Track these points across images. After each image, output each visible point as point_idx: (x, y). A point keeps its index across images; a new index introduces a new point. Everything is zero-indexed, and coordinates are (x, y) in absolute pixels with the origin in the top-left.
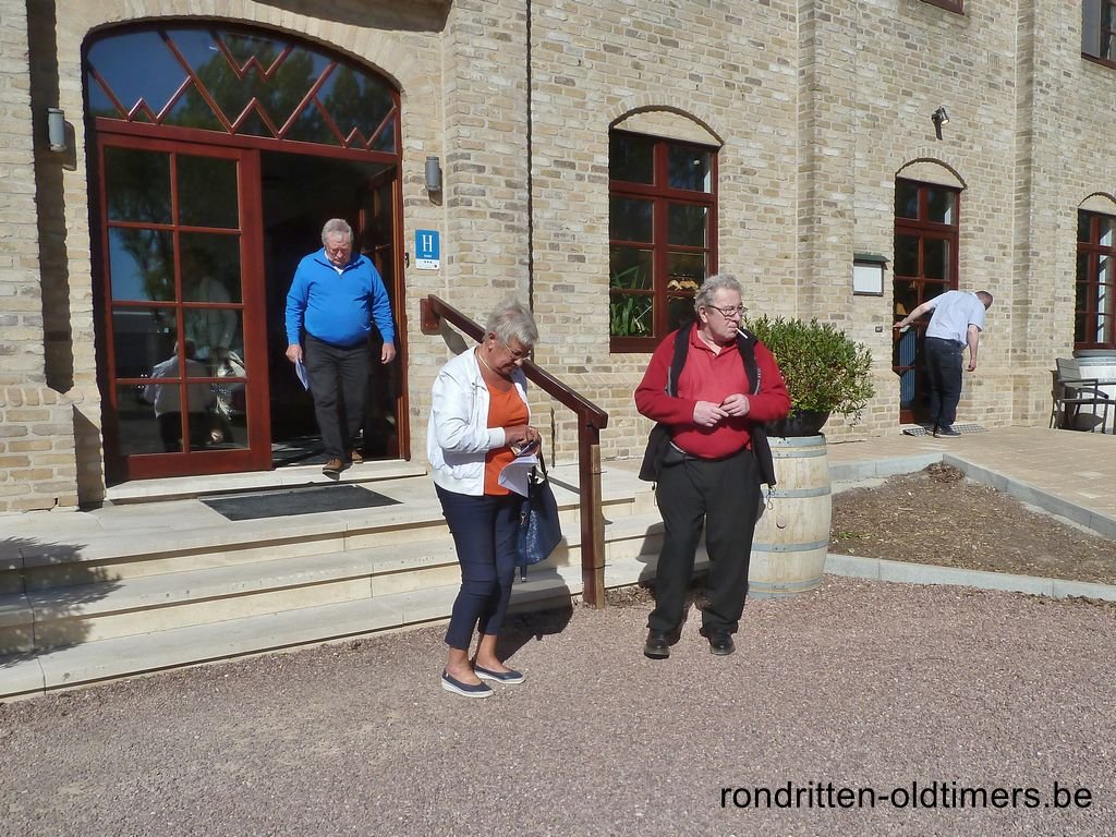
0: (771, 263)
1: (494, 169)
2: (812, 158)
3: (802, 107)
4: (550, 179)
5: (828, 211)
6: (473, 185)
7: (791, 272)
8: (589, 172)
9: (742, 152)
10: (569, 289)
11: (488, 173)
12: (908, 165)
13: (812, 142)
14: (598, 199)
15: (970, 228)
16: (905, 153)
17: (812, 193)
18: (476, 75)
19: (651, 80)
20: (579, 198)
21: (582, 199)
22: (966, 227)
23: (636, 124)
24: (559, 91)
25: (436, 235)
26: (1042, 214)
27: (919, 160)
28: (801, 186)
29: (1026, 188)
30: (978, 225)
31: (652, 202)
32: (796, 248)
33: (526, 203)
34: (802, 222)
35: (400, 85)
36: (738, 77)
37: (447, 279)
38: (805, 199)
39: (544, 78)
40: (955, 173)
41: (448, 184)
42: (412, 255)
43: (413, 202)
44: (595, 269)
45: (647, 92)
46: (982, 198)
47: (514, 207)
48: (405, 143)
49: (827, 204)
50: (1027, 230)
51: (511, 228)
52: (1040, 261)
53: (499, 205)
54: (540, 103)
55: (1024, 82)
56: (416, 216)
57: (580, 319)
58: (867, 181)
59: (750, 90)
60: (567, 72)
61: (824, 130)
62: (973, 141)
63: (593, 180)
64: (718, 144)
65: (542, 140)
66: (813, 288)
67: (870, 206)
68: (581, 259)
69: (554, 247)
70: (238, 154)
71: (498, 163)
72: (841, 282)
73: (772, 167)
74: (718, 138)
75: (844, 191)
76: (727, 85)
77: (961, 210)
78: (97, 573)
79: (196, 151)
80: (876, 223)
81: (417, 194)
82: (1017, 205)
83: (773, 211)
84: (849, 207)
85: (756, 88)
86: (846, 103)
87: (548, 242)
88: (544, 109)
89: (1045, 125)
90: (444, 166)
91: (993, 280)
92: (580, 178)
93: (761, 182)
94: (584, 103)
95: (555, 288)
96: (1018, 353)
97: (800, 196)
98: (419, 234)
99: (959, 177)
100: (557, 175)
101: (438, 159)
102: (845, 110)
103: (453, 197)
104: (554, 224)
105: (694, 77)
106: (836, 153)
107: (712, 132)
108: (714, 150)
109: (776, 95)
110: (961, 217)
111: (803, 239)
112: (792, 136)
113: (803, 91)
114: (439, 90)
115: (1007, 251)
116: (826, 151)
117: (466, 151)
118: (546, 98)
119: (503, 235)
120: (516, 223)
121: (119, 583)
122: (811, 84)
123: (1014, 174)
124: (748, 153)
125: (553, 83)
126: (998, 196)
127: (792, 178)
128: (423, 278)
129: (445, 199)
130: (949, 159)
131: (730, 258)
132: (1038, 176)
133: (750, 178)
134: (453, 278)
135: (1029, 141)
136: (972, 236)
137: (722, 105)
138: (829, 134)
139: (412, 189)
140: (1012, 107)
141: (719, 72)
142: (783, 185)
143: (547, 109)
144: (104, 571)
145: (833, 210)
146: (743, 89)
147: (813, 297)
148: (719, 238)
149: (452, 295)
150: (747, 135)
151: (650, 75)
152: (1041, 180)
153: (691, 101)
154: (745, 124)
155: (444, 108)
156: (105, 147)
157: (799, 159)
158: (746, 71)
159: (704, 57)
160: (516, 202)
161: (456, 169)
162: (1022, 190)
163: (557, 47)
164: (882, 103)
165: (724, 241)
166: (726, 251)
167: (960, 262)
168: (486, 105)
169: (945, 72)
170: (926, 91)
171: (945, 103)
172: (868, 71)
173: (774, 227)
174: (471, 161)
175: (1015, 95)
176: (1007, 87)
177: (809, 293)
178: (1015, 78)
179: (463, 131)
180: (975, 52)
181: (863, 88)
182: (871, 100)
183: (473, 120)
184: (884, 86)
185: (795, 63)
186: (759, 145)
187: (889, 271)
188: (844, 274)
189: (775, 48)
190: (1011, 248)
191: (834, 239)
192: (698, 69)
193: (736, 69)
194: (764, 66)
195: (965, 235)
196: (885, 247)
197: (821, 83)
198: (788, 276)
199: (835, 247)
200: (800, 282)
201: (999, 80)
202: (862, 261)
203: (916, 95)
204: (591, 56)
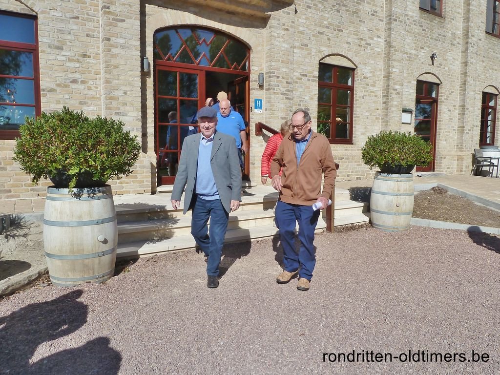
0: (372, 111)
1: (282, 77)
2: (389, 73)
3: (385, 54)
4: (299, 81)
5: (394, 92)
6: (275, 83)
7: (379, 115)
8: (312, 78)
9: (363, 70)
11: (280, 79)
12: (421, 75)
13: (389, 67)
14: (315, 88)
15: (443, 99)
16: (420, 71)
17: (388, 86)
18: (277, 43)
20: (308, 87)
21: (309, 88)
22: (441, 98)
23: (328, 61)
24: (302, 49)
25: (261, 100)
26: (470, 94)
27: (425, 73)
28: (384, 83)
29: (464, 83)
30: (446, 98)
31: (331, 89)
32: (381, 106)
33: (292, 89)
35: (251, 47)
37: (264, 116)
38: (385, 88)
39: (298, 44)
41: (266, 83)
42: (253, 108)
43: (254, 89)
44: (313, 112)
45: (332, 49)
46: (447, 87)
47: (287, 91)
48: (252, 68)
49: (394, 90)
50: (464, 99)
51: (287, 98)
52: (469, 111)
53: (284, 90)
54: (296, 53)
55: (464, 43)
56: (255, 94)
58: (406, 81)
59: (367, 48)
60: (306, 42)
61: (393, 62)
62: (445, 66)
63: (313, 81)
64: (355, 67)
65: (297, 67)
67: (408, 90)
69: (299, 105)
70: (199, 72)
71: (283, 75)
72: (398, 119)
73: (374, 76)
74: (355, 65)
75: (400, 85)
76: (359, 45)
77: (439, 92)
78: (170, 215)
79: (185, 71)
80: (410, 97)
81: (255, 86)
82: (460, 90)
83: (373, 92)
84: (401, 91)
85: (369, 47)
86: (402, 52)
89: (472, 60)
90: (265, 76)
91: (450, 119)
92: (309, 80)
93: (370, 82)
94: (311, 53)
96: (459, 146)
97: (383, 87)
98: (256, 100)
99: (439, 79)
100: (301, 79)
101: (263, 73)
102: (401, 55)
103: (268, 87)
104: (299, 97)
105: (348, 43)
106: (397, 70)
107: (353, 63)
108: (353, 70)
109: (376, 49)
110: (439, 95)
111: (384, 103)
112: (381, 64)
113: (386, 48)
114: (263, 49)
116: (394, 70)
117: (273, 71)
118: (299, 52)
119: (285, 100)
120: (289, 97)
122: (389, 45)
123: (459, 78)
124: (366, 71)
125: (301, 46)
126: (453, 86)
127: (381, 80)
128: (257, 116)
129: (265, 88)
131: (358, 110)
132: (469, 79)
133: (366, 80)
134: (267, 116)
135: (466, 65)
136: (443, 102)
138: (395, 63)
139: (253, 84)
140: (460, 53)
141: (356, 41)
142: (377, 82)
143: (298, 55)
145: (395, 92)
146: (365, 47)
148: (354, 102)
149: (266, 122)
150: (365, 64)
151: (333, 43)
152: (470, 81)
153: (347, 52)
154: (365, 60)
155: (265, 55)
156: (158, 70)
157: (383, 73)
158: (366, 40)
159: (352, 36)
160: (289, 89)
161: (270, 77)
162: (462, 84)
163: (302, 33)
164: (413, 52)
165: (356, 103)
166: (357, 107)
167: (438, 111)
168: (280, 54)
169: (435, 39)
170: (429, 47)
171: (435, 51)
172: (409, 40)
173: (374, 98)
174: (275, 74)
175: (461, 48)
176: (458, 45)
177: (386, 122)
178: (461, 41)
179: (273, 64)
180: (447, 32)
181: (406, 46)
182: (409, 50)
183: (276, 60)
184: (414, 45)
185: (383, 37)
186: (370, 68)
187: (414, 115)
188: (399, 116)
189: (376, 32)
190: (457, 107)
191: (395, 103)
192: (350, 40)
193: (362, 39)
194: (372, 39)
195: (441, 102)
196: (412, 106)
197: (393, 45)
198: (378, 117)
199: (396, 106)
200: (382, 119)
201: (455, 42)
202: (405, 111)
203: (425, 48)
204: (314, 36)
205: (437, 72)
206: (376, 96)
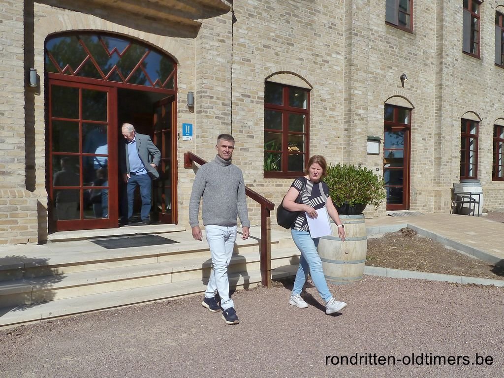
0: (332, 140)
1: (217, 97)
2: (350, 95)
3: (346, 73)
4: (240, 102)
5: (357, 118)
6: (208, 104)
7: (341, 144)
8: (256, 99)
9: (320, 91)
10: (247, 150)
11: (214, 100)
12: (390, 98)
13: (350, 88)
14: (260, 111)
15: (416, 126)
16: (388, 93)
17: (350, 110)
18: (210, 57)
19: (283, 60)
21: (252, 111)
22: (414, 125)
23: (276, 79)
24: (244, 64)
25: (191, 126)
26: (446, 120)
27: (394, 96)
28: (345, 107)
29: (440, 109)
30: (419, 124)
31: (282, 112)
32: (343, 134)
33: (230, 113)
34: (346, 122)
35: (177, 61)
36: (319, 60)
37: (195, 145)
38: (347, 112)
39: (238, 58)
40: (409, 102)
41: (197, 104)
42: (181, 134)
43: (182, 112)
44: (258, 141)
45: (281, 65)
46: (421, 113)
47: (225, 114)
48: (179, 86)
49: (356, 114)
50: (440, 127)
51: (224, 123)
52: (446, 140)
53: (219, 113)
54: (236, 69)
55: (438, 63)
56: (183, 117)
57: (251, 163)
58: (372, 105)
59: (324, 65)
60: (248, 56)
61: (355, 83)
62: (417, 88)
63: (258, 103)
64: (310, 88)
65: (237, 85)
66: (350, 151)
67: (374, 116)
68: (252, 137)
69: (241, 132)
70: (108, 89)
71: (219, 95)
72: (362, 149)
73: (333, 98)
74: (310, 85)
75: (363, 109)
76: (314, 63)
77: (412, 118)
78: (54, 271)
79: (90, 87)
80: (377, 123)
81: (183, 108)
82: (436, 116)
83: (333, 117)
84: (366, 116)
85: (326, 64)
86: (365, 71)
87: (238, 129)
88: (238, 72)
89: (448, 82)
90: (195, 96)
91: (426, 149)
92: (252, 102)
93: (328, 105)
94: (255, 70)
95: (241, 149)
96: (437, 181)
97: (345, 111)
98: (184, 125)
99: (411, 104)
100: (243, 100)
101: (193, 93)
102: (364, 75)
103: (199, 109)
104: (240, 122)
105: (301, 59)
106: (360, 93)
107: (308, 83)
108: (308, 90)
109: (335, 67)
110: (412, 121)
111: (346, 130)
112: (341, 85)
113: (346, 66)
114: (194, 63)
115: (432, 136)
116: (356, 92)
117: (205, 90)
118: (238, 67)
119: (221, 126)
120: (226, 121)
121: (64, 275)
122: (350, 63)
123: (434, 102)
124: (323, 92)
125: (242, 61)
126: (427, 112)
127: (341, 103)
128: (185, 145)
129: (195, 110)
130: (407, 96)
131: (315, 138)
132: (444, 104)
133: (324, 103)
134: (198, 144)
135: (441, 88)
136: (417, 129)
137: (312, 71)
138: (357, 84)
139: (181, 106)
140: (434, 74)
141: (311, 57)
142: (338, 106)
144: (57, 270)
145: (359, 117)
146: (321, 65)
147: (350, 155)
148: (310, 129)
149: (198, 152)
150: (322, 84)
151: (282, 58)
152: (446, 106)
153: (299, 69)
154: (322, 80)
155: (196, 71)
156: (52, 85)
157: (344, 95)
158: (322, 57)
159: (305, 51)
160: (226, 111)
161: (201, 97)
162: (438, 110)
163: (243, 45)
164: (379, 71)
165: (312, 130)
166: (313, 135)
167: (412, 140)
168: (214, 71)
169: (405, 58)
170: (398, 66)
171: (405, 72)
172: (374, 57)
173: (333, 124)
174: (208, 94)
175: (435, 68)
176: (431, 65)
177: (348, 153)
178: (435, 61)
179: (205, 81)
180: (418, 50)
181: (371, 65)
182: (374, 70)
183: (209, 76)
184: (380, 64)
185: (343, 54)
186: (327, 89)
187: (382, 144)
188: (363, 145)
189: (335, 47)
190: (433, 135)
191: (359, 130)
192: (303, 56)
193: (318, 56)
194: (330, 55)
195: (414, 129)
196: (380, 133)
197: (354, 63)
198: (339, 146)
199: (360, 133)
200: (345, 148)
201: (428, 62)
202: (371, 139)
203: (393, 68)
204: (258, 49)
205: (408, 95)
206: (336, 122)
